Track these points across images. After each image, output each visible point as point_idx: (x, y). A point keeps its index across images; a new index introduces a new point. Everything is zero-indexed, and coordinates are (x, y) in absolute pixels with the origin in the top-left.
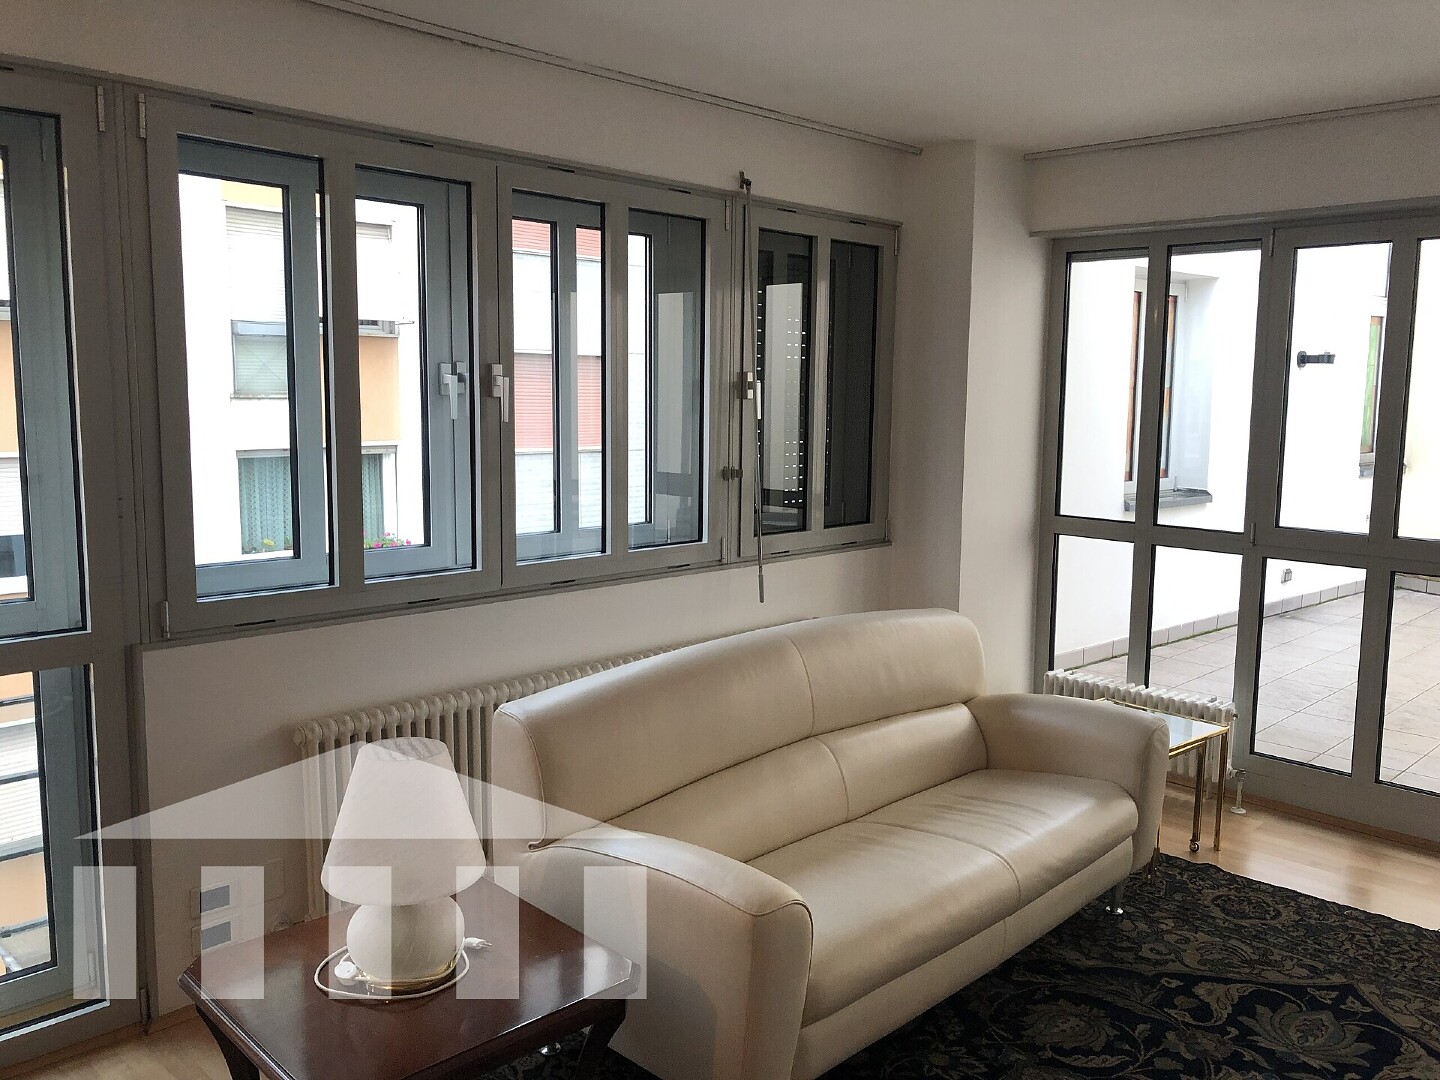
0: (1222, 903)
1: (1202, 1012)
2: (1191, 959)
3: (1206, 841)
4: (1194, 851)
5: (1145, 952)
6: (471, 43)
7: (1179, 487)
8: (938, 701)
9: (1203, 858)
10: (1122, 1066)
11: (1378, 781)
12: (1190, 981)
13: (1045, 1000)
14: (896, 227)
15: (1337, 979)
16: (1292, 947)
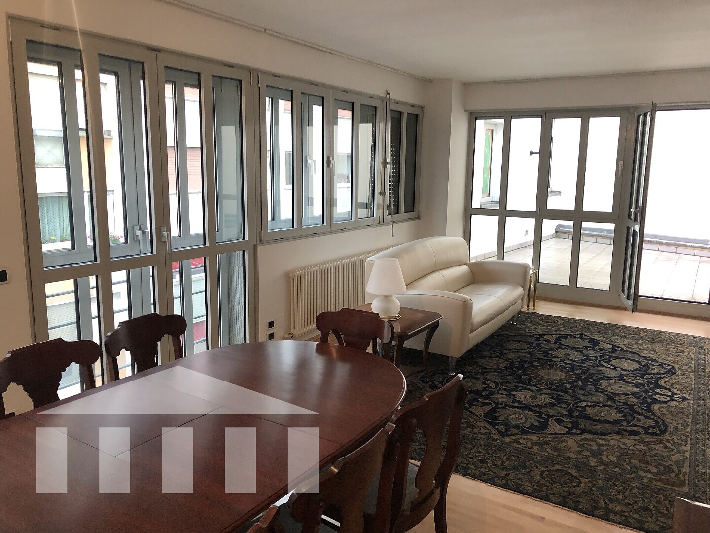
0: (543, 320)
1: (548, 341)
2: (540, 332)
3: (531, 308)
4: (528, 310)
5: (527, 331)
6: (331, 53)
7: (493, 200)
8: (460, 263)
9: (530, 311)
10: (533, 351)
11: (577, 287)
12: (542, 336)
13: (506, 341)
14: (422, 107)
15: (579, 332)
16: (564, 327)
